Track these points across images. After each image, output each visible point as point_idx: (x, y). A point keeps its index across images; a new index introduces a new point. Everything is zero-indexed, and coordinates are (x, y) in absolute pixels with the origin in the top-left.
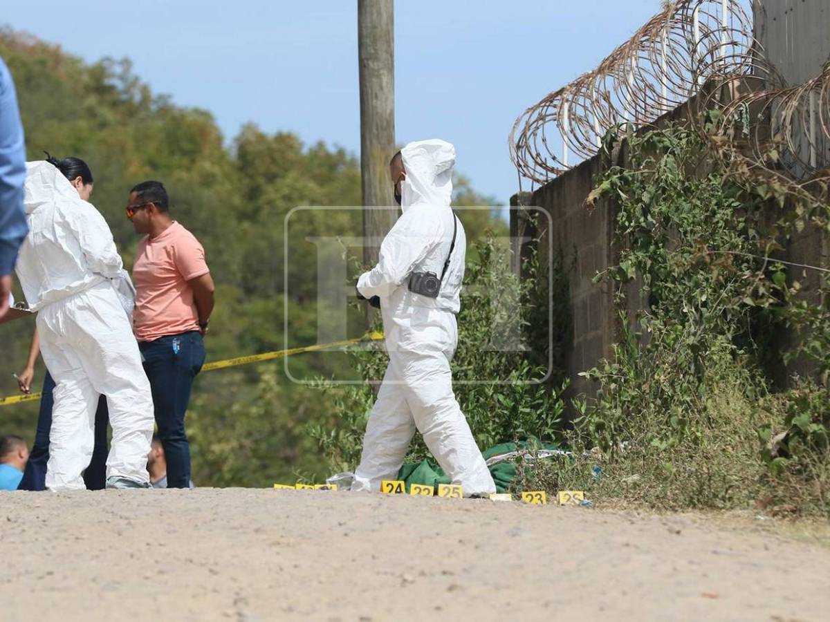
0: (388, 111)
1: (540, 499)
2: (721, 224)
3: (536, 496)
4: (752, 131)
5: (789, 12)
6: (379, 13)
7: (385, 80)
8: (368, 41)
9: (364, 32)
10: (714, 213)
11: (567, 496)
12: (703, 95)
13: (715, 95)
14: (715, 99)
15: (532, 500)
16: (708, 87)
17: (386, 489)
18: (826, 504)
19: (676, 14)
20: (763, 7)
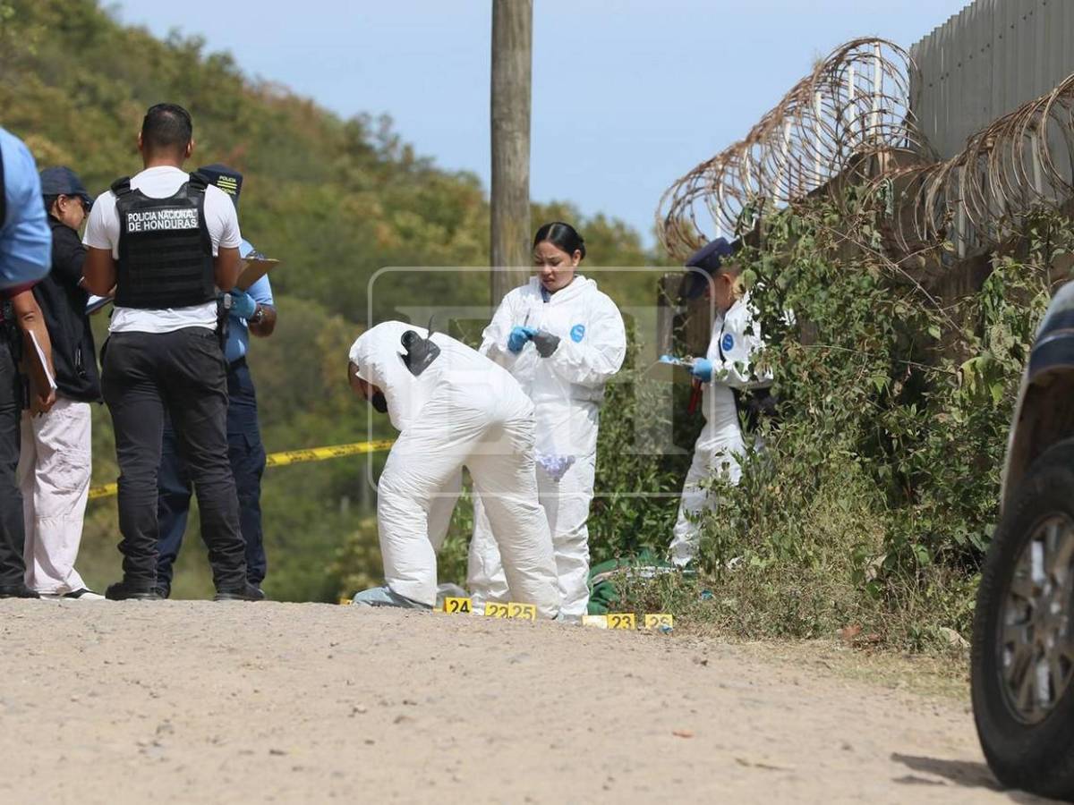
0: (522, 178)
1: (627, 622)
2: (857, 315)
3: (624, 619)
4: (895, 211)
5: (945, 77)
6: (515, 69)
7: (519, 144)
8: (501, 99)
9: (498, 88)
10: (848, 302)
11: (654, 620)
12: (849, 168)
13: (863, 169)
14: (863, 173)
15: (618, 623)
16: (855, 160)
17: (450, 608)
18: (910, 635)
19: (828, 76)
20: (920, 71)
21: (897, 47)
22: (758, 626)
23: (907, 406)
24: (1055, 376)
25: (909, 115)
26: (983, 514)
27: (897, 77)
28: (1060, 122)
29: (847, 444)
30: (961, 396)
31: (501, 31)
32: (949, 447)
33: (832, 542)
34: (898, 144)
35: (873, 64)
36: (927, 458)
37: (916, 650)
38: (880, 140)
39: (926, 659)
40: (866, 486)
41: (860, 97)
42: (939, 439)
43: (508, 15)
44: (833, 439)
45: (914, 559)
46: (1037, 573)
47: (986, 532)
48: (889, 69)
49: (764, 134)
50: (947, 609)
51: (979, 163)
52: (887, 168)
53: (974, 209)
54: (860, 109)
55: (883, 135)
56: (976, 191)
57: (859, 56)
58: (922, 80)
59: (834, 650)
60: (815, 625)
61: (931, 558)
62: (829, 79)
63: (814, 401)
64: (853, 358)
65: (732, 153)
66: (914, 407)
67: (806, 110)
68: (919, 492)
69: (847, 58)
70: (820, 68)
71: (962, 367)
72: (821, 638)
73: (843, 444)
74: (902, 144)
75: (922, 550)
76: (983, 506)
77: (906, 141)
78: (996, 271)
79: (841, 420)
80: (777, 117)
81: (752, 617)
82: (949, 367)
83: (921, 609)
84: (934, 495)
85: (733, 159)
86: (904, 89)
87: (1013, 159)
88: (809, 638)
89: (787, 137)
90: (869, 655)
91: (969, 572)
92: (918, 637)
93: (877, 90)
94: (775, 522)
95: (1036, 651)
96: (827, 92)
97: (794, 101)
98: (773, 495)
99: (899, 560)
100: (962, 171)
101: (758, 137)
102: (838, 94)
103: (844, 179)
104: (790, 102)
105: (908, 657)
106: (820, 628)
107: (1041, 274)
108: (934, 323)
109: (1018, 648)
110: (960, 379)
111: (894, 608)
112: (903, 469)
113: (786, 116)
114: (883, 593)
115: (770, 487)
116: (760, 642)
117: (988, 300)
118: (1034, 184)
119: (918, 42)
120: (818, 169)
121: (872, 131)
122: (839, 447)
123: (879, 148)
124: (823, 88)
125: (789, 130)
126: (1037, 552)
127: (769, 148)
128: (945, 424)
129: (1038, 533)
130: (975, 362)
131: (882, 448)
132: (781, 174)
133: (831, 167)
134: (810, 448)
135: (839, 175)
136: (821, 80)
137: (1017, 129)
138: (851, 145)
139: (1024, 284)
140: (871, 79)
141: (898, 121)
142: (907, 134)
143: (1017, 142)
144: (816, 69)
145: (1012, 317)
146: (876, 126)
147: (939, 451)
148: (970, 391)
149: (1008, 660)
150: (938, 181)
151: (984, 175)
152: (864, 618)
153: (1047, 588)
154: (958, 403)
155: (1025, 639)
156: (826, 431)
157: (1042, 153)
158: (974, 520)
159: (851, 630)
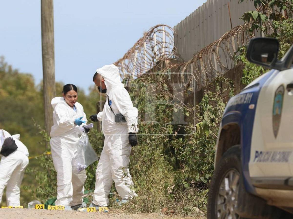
0: (53, 73)
1: (93, 210)
2: (161, 111)
3: (92, 209)
4: (172, 78)
5: (185, 36)
6: (49, 38)
7: (51, 62)
8: (45, 48)
9: (44, 45)
10: (158, 107)
11: (102, 209)
12: (156, 65)
13: (160, 66)
14: (160, 67)
15: (90, 210)
16: (158, 63)
17: (37, 208)
18: (184, 210)
19: (148, 37)
20: (177, 34)
21: (170, 27)
22: (135, 209)
23: (179, 139)
24: (230, 126)
25: (174, 48)
26: (204, 171)
27: (170, 37)
28: (222, 48)
29: (160, 151)
30: (196, 135)
31: (44, 26)
32: (193, 151)
33: (156, 182)
34: (171, 57)
35: (162, 33)
36: (186, 155)
37: (186, 215)
38: (165, 56)
39: (189, 217)
40: (166, 164)
41: (159, 43)
42: (190, 149)
43: (46, 22)
44: (155, 150)
45: (183, 186)
46: (227, 188)
47: (206, 177)
48: (167, 35)
49: (129, 56)
50: (195, 201)
51: (197, 62)
52: (168, 65)
53: (197, 77)
54: (159, 47)
55: (167, 55)
56: (197, 71)
57: (158, 30)
58: (178, 37)
59: (160, 216)
60: (153, 208)
61: (189, 186)
62: (149, 38)
63: (148, 138)
64: (160, 124)
65: (118, 62)
66: (181, 139)
67: (142, 48)
68: (183, 165)
69: (154, 31)
70: (146, 34)
71: (196, 125)
72: (156, 212)
73: (158, 152)
74: (172, 57)
75: (186, 183)
76: (204, 169)
77: (174, 56)
78: (206, 95)
79: (158, 144)
80: (133, 50)
81: (133, 207)
82: (192, 126)
83: (186, 202)
84: (189, 166)
85: (119, 64)
86: (172, 40)
87: (208, 60)
88: (151, 212)
89: (136, 56)
90: (171, 216)
91: (201, 189)
92: (186, 210)
93: (164, 41)
94: (138, 176)
95: (228, 212)
96: (148, 42)
97: (138, 45)
98: (137, 168)
99: (179, 186)
100: (192, 65)
101: (127, 57)
102: (152, 43)
103: (155, 69)
104: (136, 46)
105: (183, 217)
106: (155, 209)
107: (220, 95)
108: (187, 111)
109: (222, 212)
110: (196, 129)
111: (178, 202)
112: (179, 159)
113: (135, 50)
114: (174, 197)
115: (136, 166)
116: (136, 214)
117: (203, 104)
118: (215, 68)
119: (176, 25)
120: (146, 66)
121: (163, 54)
122: (157, 153)
123: (165, 59)
124: (147, 41)
125: (137, 54)
126: (226, 181)
127: (130, 60)
128: (191, 144)
129: (227, 175)
130: (200, 124)
131: (171, 152)
132: (135, 68)
133: (151, 65)
134: (148, 153)
135: (153, 68)
136: (146, 38)
137: (209, 51)
138: (156, 58)
139: (215, 99)
140: (162, 38)
141: (171, 50)
142: (174, 54)
143: (209, 55)
144: (144, 35)
145: (211, 110)
146: (164, 52)
147: (190, 152)
148: (199, 133)
149: (219, 216)
150: (185, 68)
151: (199, 66)
152: (169, 205)
153: (230, 192)
154: (195, 137)
155: (224, 209)
156: (153, 148)
157: (217, 58)
158: (202, 173)
159: (165, 209)
